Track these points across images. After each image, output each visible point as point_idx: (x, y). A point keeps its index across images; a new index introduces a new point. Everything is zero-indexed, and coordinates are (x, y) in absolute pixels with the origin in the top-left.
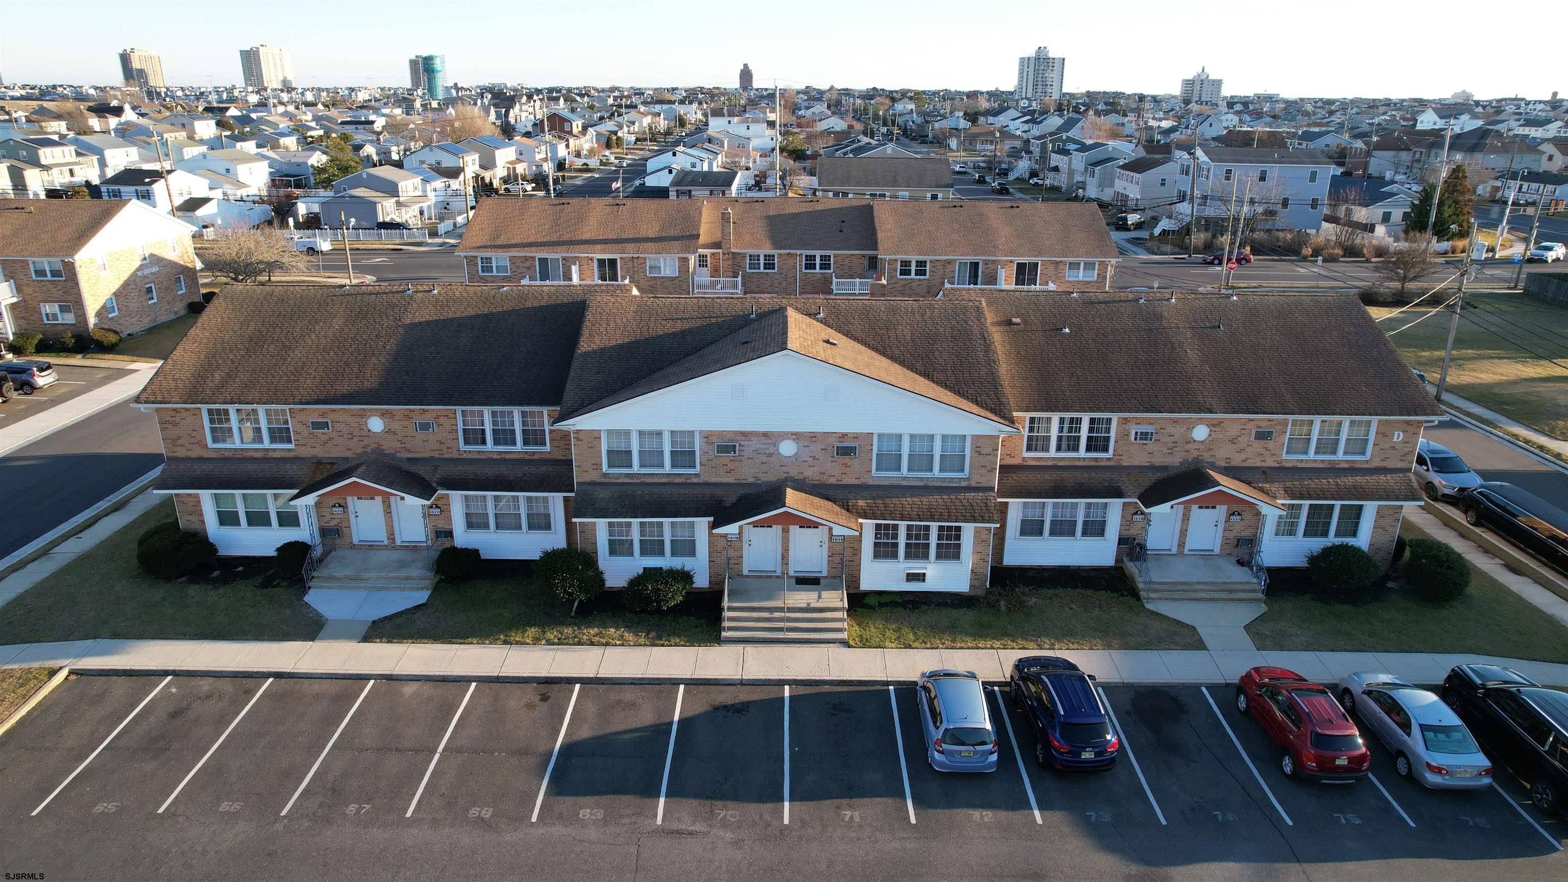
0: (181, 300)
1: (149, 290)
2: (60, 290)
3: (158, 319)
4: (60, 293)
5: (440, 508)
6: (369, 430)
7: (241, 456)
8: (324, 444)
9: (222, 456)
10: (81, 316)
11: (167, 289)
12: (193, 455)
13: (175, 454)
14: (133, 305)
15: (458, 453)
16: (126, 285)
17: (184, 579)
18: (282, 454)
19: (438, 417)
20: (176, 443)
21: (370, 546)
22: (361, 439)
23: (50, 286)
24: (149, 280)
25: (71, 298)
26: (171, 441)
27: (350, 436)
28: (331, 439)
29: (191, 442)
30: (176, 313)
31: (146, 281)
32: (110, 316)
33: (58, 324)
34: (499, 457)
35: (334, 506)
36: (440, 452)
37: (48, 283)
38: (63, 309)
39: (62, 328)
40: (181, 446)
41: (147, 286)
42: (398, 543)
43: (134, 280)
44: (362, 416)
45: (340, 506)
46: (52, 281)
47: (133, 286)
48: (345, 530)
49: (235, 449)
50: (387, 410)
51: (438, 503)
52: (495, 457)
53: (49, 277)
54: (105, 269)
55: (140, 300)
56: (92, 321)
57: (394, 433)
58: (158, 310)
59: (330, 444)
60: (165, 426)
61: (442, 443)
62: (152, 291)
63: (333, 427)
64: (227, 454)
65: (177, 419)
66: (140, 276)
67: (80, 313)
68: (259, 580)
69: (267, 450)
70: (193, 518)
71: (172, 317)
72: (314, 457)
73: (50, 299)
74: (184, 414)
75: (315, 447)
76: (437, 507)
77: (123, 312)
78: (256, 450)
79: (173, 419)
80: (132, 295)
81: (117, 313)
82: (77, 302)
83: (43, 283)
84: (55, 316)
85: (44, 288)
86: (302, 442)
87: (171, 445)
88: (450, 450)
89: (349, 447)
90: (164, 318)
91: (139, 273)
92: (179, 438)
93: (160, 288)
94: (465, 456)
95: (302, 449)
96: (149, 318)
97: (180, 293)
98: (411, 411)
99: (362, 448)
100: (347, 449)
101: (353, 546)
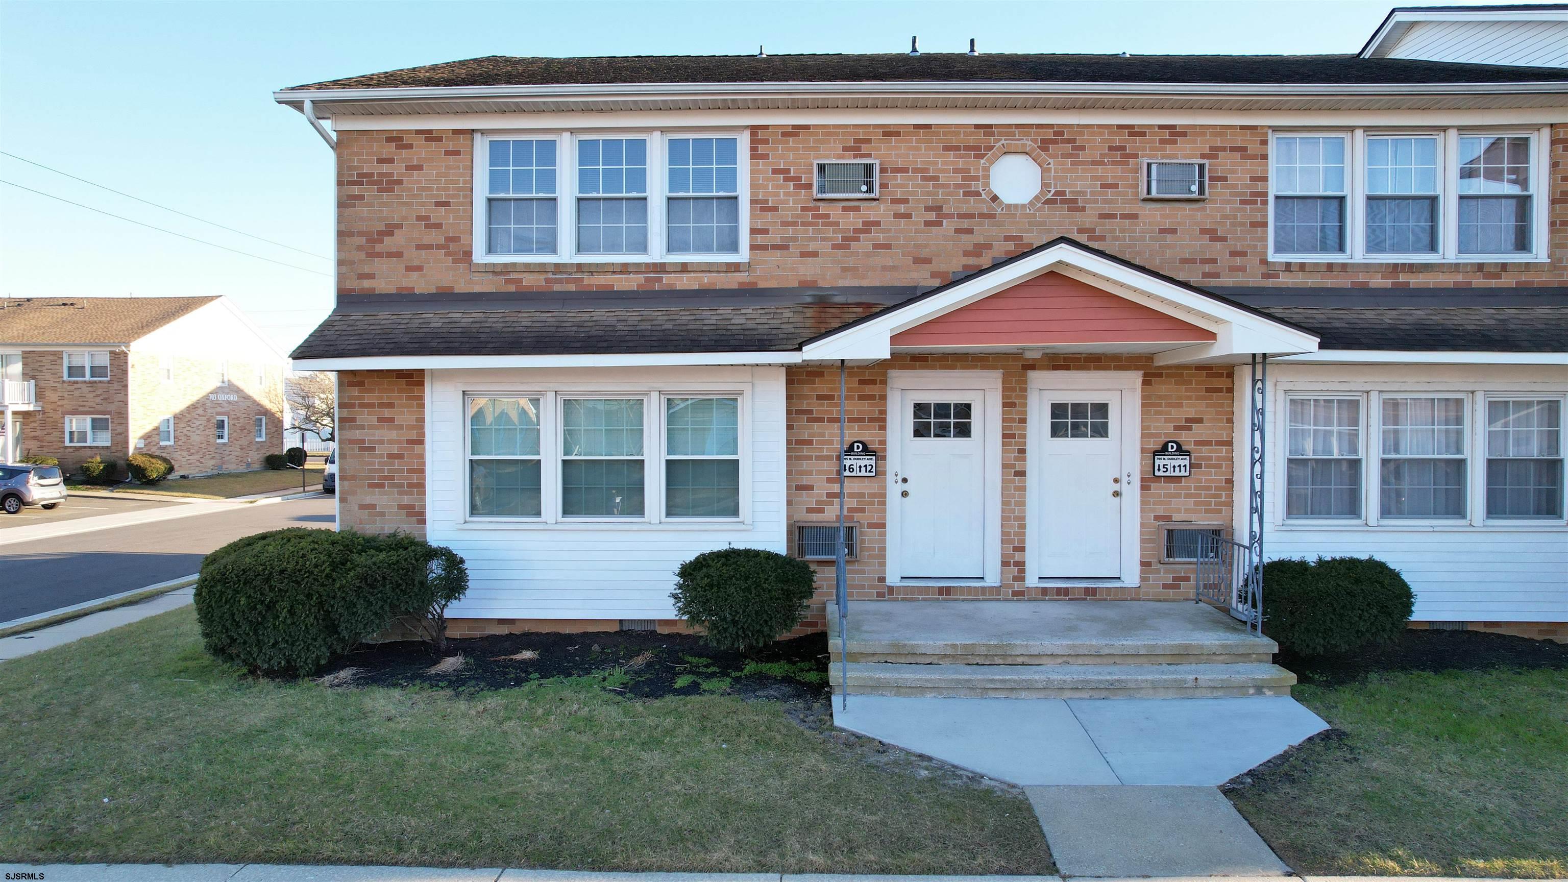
0: (258, 449)
1: (221, 424)
2: (98, 396)
3: (224, 466)
4: (98, 400)
5: (1188, 453)
6: (995, 198)
7: (572, 287)
8: (844, 245)
9: (512, 288)
10: (120, 434)
11: (242, 429)
12: (421, 284)
13: (366, 284)
14: (196, 438)
15: (1264, 269)
16: (193, 407)
17: (345, 674)
18: (706, 280)
19: (1213, 153)
20: (378, 248)
21: (942, 591)
22: (966, 223)
23: (85, 389)
24: (223, 410)
25: (112, 407)
26: (362, 240)
27: (932, 216)
28: (869, 226)
29: (426, 241)
30: (249, 465)
31: (219, 409)
32: (163, 443)
33: (85, 447)
34: (1388, 283)
35: (850, 451)
36: (1207, 268)
37: (84, 386)
38: (97, 425)
39: (89, 453)
40: (390, 255)
41: (220, 418)
42: (1032, 581)
43: (204, 405)
44: (978, 152)
45: (867, 451)
46: (90, 382)
47: (200, 411)
48: (866, 538)
49: (559, 268)
50: (1059, 130)
51: (1184, 437)
52: (1377, 282)
53: (88, 377)
54: (169, 378)
55: (207, 432)
56: (134, 441)
57: (1073, 206)
58: (227, 453)
59: (865, 244)
60: (356, 190)
61: (1215, 238)
62: (223, 427)
63: (883, 186)
64: (529, 281)
65: (397, 169)
66: (212, 401)
67: (120, 429)
68: (617, 675)
69: (661, 268)
70: (385, 500)
71: (242, 469)
72: (805, 286)
73: (81, 409)
74: (421, 151)
75: (815, 254)
76: (1181, 451)
77: (180, 443)
78: (625, 269)
79: (385, 168)
80: (198, 423)
81: (171, 443)
82: (120, 413)
83: (76, 386)
84: (83, 436)
85: (77, 393)
86: (775, 237)
87: (363, 255)
88: (1238, 261)
89: (924, 253)
90: (232, 467)
91: (212, 397)
92: (390, 231)
93: (234, 425)
94: (1285, 280)
95: (774, 257)
96: (212, 462)
97: (258, 439)
98: (1134, 131)
99: (966, 254)
100: (918, 261)
101: (888, 593)
